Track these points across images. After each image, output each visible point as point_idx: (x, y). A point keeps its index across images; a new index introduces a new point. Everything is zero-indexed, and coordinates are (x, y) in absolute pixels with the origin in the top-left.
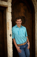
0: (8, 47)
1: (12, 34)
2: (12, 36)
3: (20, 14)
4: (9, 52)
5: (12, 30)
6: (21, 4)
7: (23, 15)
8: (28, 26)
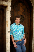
0: (6, 42)
1: (10, 31)
2: (10, 32)
3: (19, 13)
4: (8, 46)
5: (11, 27)
6: (20, 4)
7: (22, 14)
8: (26, 24)
